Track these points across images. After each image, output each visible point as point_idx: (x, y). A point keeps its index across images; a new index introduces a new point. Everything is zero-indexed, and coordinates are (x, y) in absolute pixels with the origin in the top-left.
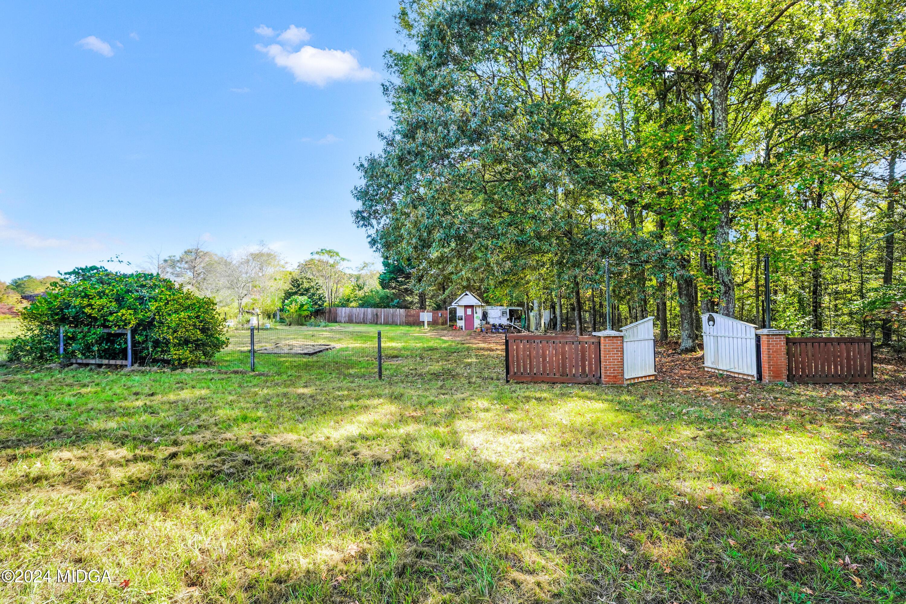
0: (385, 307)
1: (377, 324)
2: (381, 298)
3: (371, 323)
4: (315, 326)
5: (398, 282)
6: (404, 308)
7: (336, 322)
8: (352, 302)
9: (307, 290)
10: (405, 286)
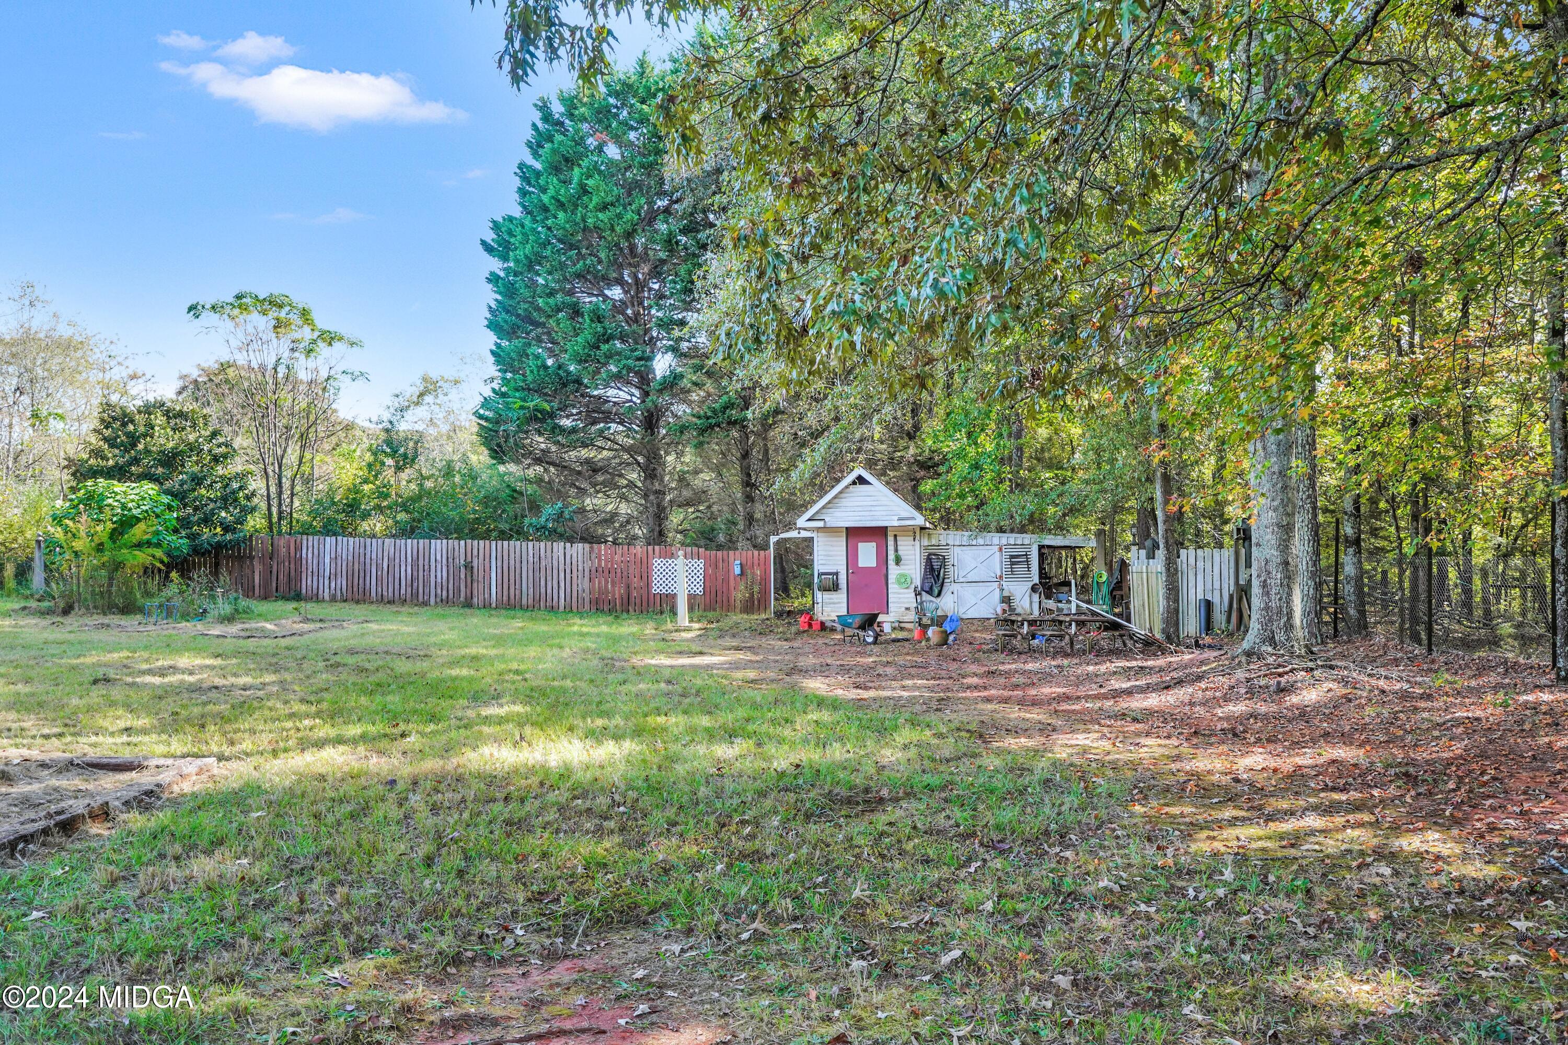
0: (504, 536)
1: (468, 604)
2: (486, 501)
3: (446, 602)
4: (186, 616)
5: (557, 429)
6: (583, 540)
7: (298, 597)
8: (366, 516)
9: (171, 460)
10: (584, 453)
